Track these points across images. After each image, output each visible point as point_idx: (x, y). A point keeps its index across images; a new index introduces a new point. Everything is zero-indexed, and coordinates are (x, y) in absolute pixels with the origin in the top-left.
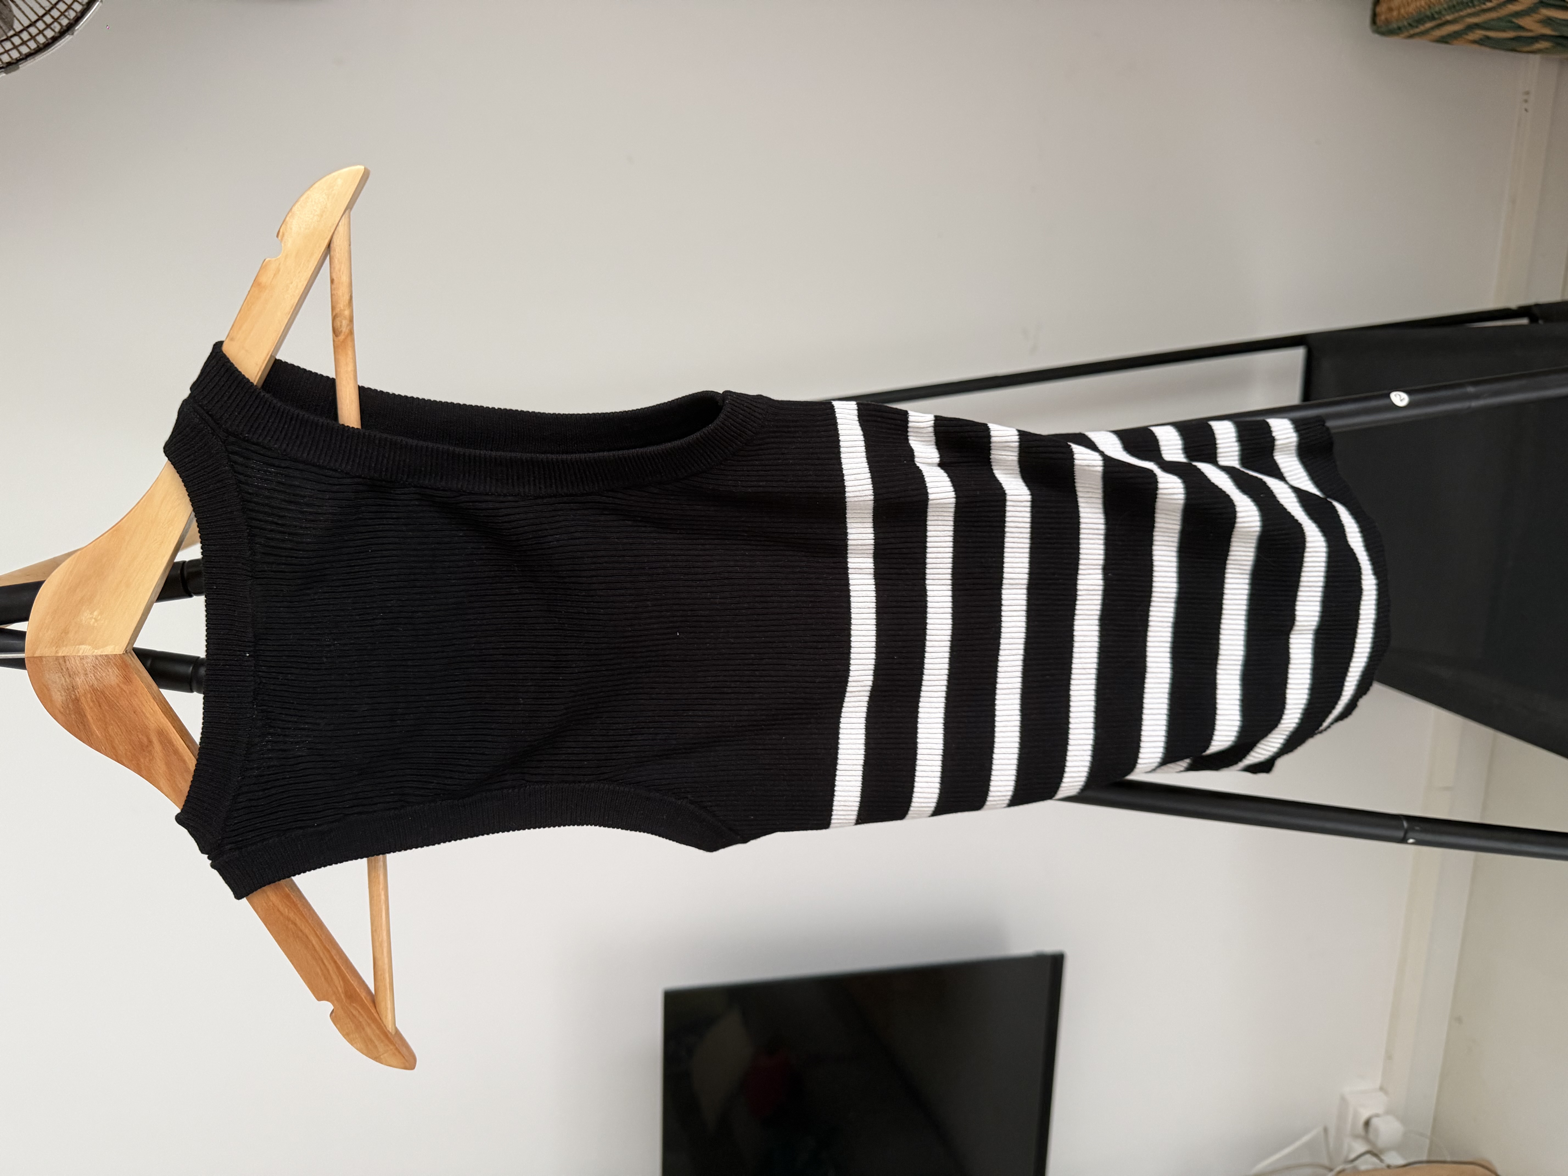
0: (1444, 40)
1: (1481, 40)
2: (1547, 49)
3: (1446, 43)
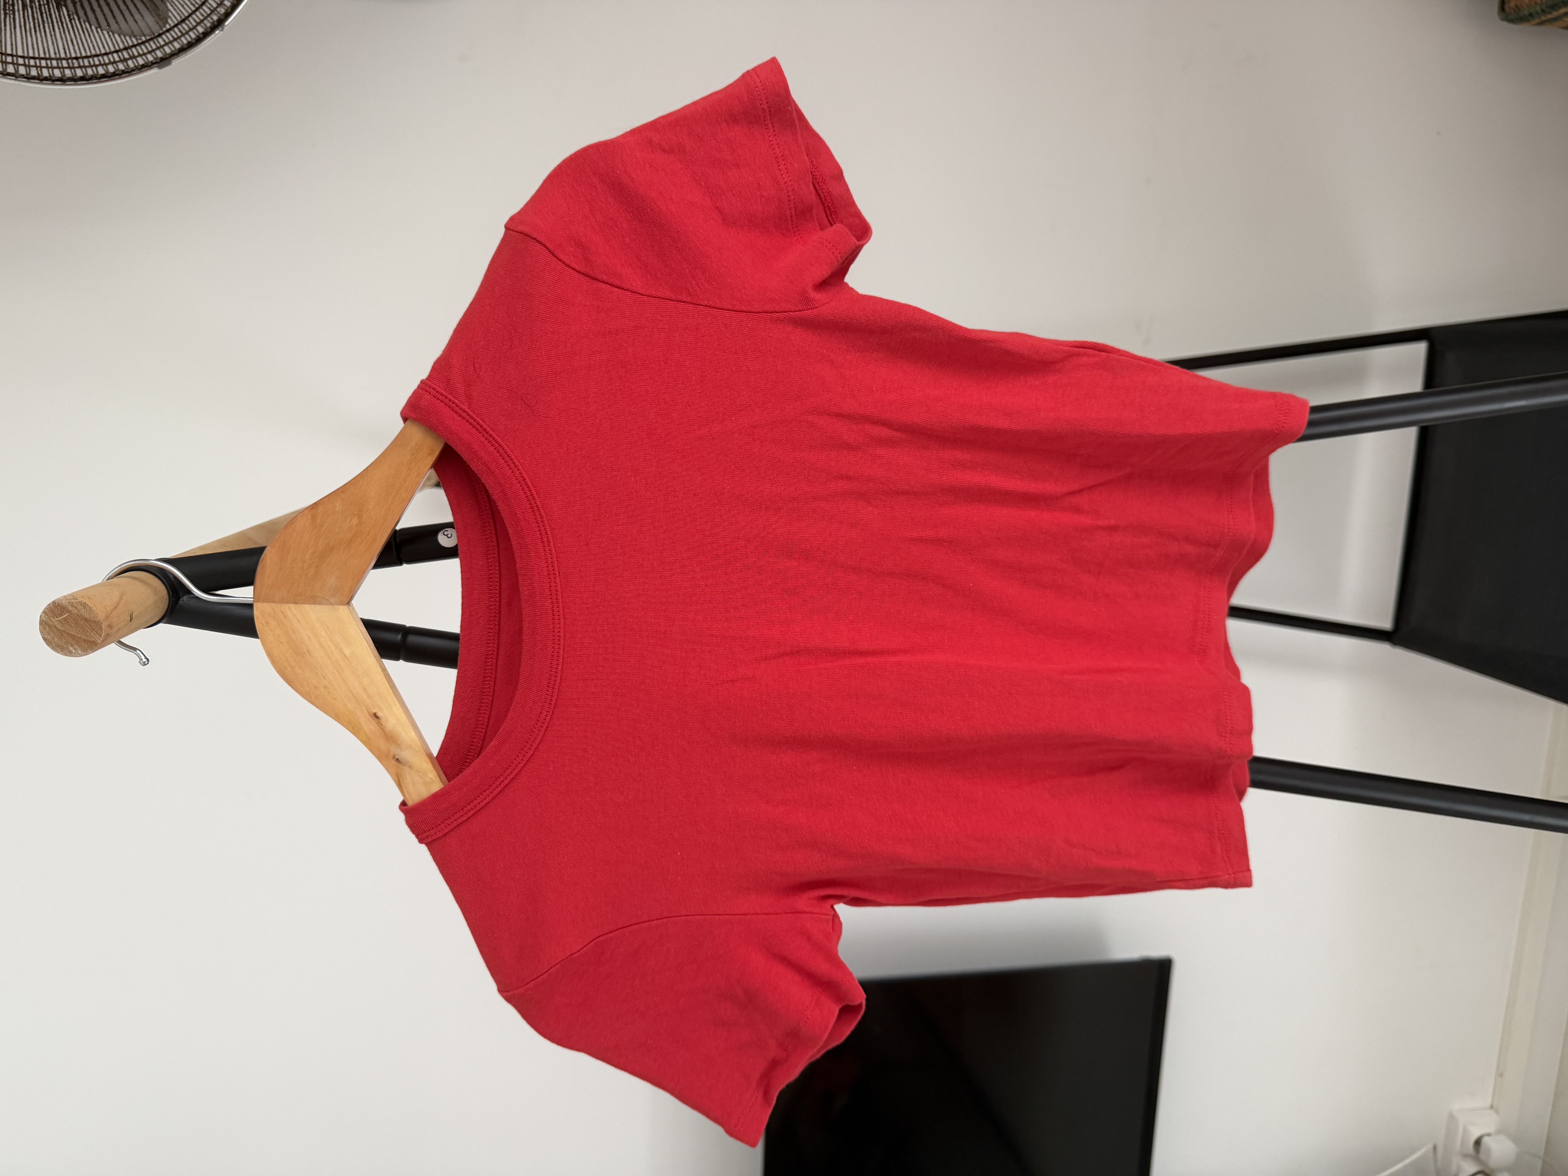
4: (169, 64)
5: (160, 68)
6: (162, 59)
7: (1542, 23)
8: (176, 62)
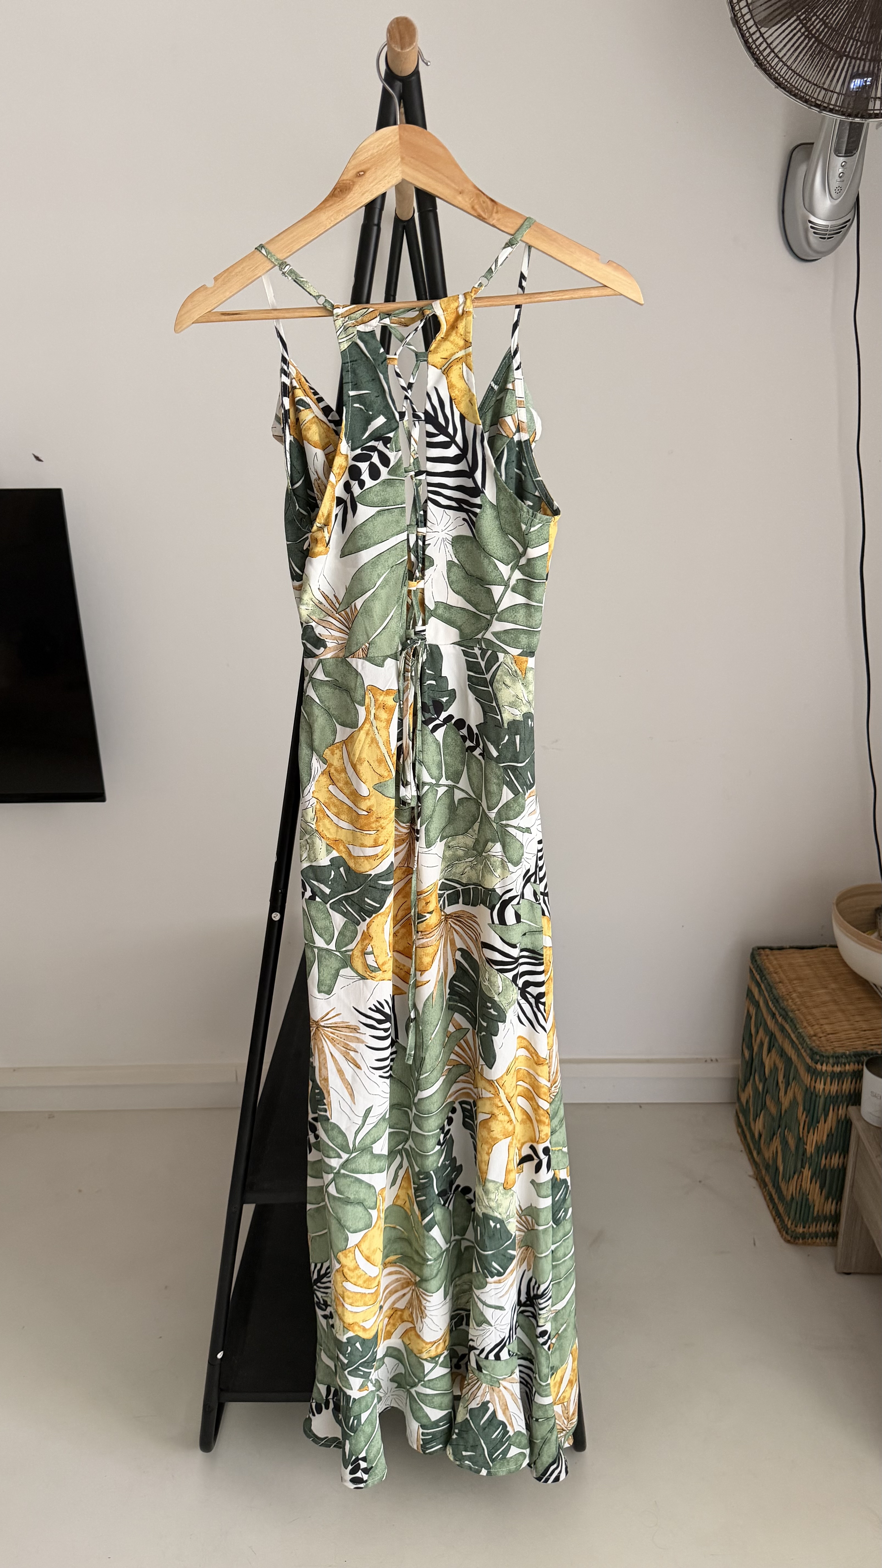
0: (749, 993)
1: (750, 1015)
2: (745, 1058)
3: (747, 995)
4: (734, 26)
5: (731, 18)
7: (751, 971)
8: (734, 31)
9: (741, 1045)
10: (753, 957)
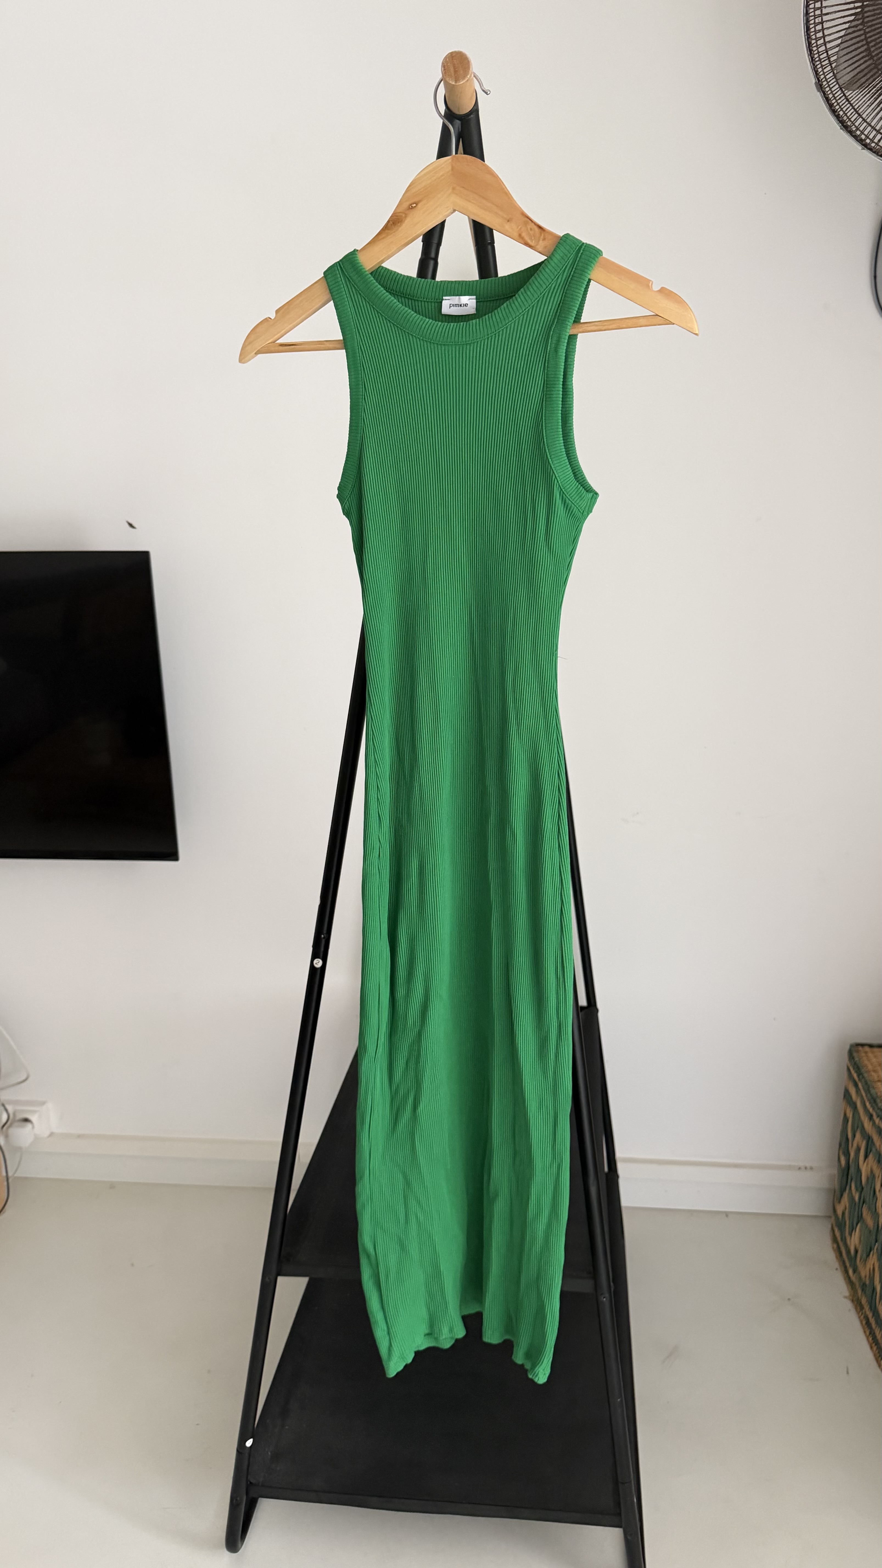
0: (847, 1095)
1: (846, 1117)
2: (841, 1166)
3: (844, 1097)
6: (821, 85)
7: (849, 1069)
9: (837, 1150)
10: (850, 1053)
